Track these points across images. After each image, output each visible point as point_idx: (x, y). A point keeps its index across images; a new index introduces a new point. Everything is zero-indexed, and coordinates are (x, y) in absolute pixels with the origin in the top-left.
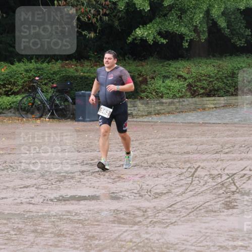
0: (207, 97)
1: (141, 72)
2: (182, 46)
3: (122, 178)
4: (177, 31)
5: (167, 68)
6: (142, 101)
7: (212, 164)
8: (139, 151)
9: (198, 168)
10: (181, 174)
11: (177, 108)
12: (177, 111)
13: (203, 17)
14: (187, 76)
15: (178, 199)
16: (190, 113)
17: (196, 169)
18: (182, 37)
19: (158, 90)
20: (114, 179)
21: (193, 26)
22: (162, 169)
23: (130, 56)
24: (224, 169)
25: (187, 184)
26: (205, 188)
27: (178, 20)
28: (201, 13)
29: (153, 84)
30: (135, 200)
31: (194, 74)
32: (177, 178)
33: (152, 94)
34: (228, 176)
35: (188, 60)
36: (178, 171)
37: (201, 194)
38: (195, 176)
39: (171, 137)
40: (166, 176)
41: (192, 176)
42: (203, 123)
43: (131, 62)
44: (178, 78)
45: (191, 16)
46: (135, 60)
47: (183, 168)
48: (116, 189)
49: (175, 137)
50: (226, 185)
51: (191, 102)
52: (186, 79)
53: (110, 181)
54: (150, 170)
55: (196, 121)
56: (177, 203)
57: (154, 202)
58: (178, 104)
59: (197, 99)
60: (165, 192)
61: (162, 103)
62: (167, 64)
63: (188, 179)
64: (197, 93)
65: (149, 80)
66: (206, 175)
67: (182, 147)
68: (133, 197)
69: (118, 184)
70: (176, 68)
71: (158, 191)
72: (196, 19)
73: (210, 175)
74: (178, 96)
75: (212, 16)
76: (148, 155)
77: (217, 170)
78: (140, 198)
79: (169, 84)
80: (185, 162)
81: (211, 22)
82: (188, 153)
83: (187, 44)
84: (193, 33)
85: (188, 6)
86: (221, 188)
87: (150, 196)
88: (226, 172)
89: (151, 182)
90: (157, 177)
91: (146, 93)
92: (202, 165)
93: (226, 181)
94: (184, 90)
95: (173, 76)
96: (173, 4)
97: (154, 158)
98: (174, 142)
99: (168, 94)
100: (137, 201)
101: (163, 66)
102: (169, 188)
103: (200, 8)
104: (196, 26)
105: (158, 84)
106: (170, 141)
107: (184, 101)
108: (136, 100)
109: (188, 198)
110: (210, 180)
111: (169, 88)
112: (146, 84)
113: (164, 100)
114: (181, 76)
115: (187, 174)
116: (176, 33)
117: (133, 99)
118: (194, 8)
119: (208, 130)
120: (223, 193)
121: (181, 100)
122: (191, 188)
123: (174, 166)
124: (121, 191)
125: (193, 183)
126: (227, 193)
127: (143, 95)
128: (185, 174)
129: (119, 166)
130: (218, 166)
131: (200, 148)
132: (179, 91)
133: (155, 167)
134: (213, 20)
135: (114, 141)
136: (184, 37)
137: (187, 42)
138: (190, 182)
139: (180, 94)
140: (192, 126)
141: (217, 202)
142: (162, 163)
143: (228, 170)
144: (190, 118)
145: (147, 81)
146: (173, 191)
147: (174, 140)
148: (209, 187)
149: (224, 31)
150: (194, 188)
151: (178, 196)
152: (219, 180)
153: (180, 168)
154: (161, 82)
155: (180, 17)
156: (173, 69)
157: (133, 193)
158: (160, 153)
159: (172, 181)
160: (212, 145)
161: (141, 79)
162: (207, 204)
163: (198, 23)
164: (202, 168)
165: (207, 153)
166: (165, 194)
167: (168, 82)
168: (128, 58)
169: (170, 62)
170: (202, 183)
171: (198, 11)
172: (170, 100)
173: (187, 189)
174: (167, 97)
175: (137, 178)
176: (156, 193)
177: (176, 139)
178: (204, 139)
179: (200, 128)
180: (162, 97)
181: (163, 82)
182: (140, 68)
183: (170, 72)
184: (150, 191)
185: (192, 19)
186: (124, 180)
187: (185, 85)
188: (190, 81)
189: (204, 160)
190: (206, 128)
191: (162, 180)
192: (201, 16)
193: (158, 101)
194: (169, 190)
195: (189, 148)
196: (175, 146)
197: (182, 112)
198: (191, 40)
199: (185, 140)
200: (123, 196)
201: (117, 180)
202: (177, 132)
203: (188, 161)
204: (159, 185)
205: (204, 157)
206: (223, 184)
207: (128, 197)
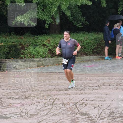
0: (61, 57)
1: (21, 42)
2: (45, 27)
3: (10, 106)
4: (41, 18)
5: (36, 40)
6: (22, 60)
7: (64, 97)
8: (20, 89)
9: (56, 99)
10: (46, 103)
11: (43, 64)
12: (43, 65)
13: (57, 10)
14: (48, 45)
15: (44, 118)
16: (51, 67)
17: (55, 100)
18: (44, 22)
19: (31, 53)
20: (5, 106)
21: (51, 15)
22: (34, 100)
23: (14, 33)
24: (71, 100)
25: (49, 109)
26: (60, 111)
27: (42, 11)
28: (55, 7)
29: (28, 49)
30: (18, 119)
31: (52, 44)
32: (43, 105)
33: (28, 55)
34: (73, 104)
35: (48, 35)
36: (44, 101)
37: (58, 115)
38: (54, 104)
39: (39, 81)
40: (36, 104)
41: (52, 104)
42: (58, 72)
43: (15, 36)
44: (43, 46)
45: (49, 10)
46: (17, 35)
47: (47, 100)
48: (6, 112)
49: (42, 81)
50: (72, 109)
51: (51, 60)
52: (47, 47)
53: (3, 107)
54: (27, 100)
55: (54, 71)
56: (43, 120)
57: (29, 120)
58: (43, 61)
59: (54, 59)
60: (36, 114)
61: (34, 61)
62: (36, 38)
63: (50, 106)
64: (54, 55)
65: (26, 47)
66: (60, 103)
67: (46, 87)
68: (17, 117)
69: (8, 109)
70: (41, 40)
71: (32, 113)
72: (52, 11)
73: (63, 103)
74: (43, 56)
75: (62, 10)
76: (26, 92)
77: (67, 100)
78: (21, 117)
79: (38, 49)
80: (48, 96)
81: (62, 13)
82: (49, 90)
83: (48, 26)
84: (51, 20)
85: (48, 3)
86: (69, 111)
87: (27, 116)
88: (72, 101)
89: (27, 108)
90: (31, 105)
91: (24, 55)
92: (58, 97)
93: (72, 107)
94: (47, 53)
95: (40, 44)
96: (39, 2)
97: (29, 93)
98: (42, 84)
99: (37, 55)
100: (19, 119)
101: (34, 39)
102: (38, 111)
103: (55, 5)
104: (53, 15)
105: (31, 49)
106: (39, 83)
107: (47, 60)
108: (18, 59)
109: (50, 117)
110: (63, 106)
111: (38, 52)
112: (24, 50)
113: (35, 59)
114: (45, 45)
115: (49, 103)
116: (41, 19)
117: (16, 58)
118: (51, 4)
119: (61, 77)
120: (70, 114)
121: (45, 59)
122: (52, 111)
123: (41, 98)
124: (10, 114)
125: (53, 108)
126: (73, 114)
127: (22, 56)
128: (48, 103)
129: (8, 99)
130: (68, 98)
131: (57, 87)
132: (44, 54)
133: (30, 99)
134: (62, 12)
135: (5, 83)
136: (46, 22)
137: (48, 24)
138: (51, 108)
139: (44, 55)
140: (52, 74)
141: (67, 119)
142: (34, 97)
143: (73, 100)
144: (50, 69)
145: (25, 48)
146: (41, 113)
147: (41, 83)
148: (62, 110)
149: (70, 18)
150: (53, 111)
151: (44, 116)
152: (68, 106)
153: (45, 99)
154: (33, 48)
155: (43, 10)
156: (40, 41)
157: (17, 114)
158: (33, 91)
159: (40, 107)
160: (64, 86)
161: (21, 46)
162: (61, 120)
163: (54, 13)
164: (58, 99)
165: (61, 90)
166: (36, 115)
167: (37, 48)
168: (13, 34)
169: (38, 37)
170: (58, 108)
171: (53, 6)
172: (39, 59)
173: (49, 112)
174: (37, 57)
175: (19, 106)
176: (31, 115)
177: (42, 82)
178: (59, 82)
179: (56, 76)
180: (34, 57)
181: (34, 48)
182: (20, 40)
183: (38, 43)
184: (27, 113)
185: (50, 11)
186: (11, 107)
187: (47, 50)
188: (50, 47)
189: (59, 95)
190: (60, 76)
191: (34, 107)
192: (55, 9)
193: (31, 60)
194: (38, 112)
195: (50, 88)
196: (42, 86)
197: (46, 66)
198: (50, 23)
199: (48, 82)
200: (11, 116)
201: (7, 107)
202: (43, 78)
203: (50, 95)
204: (33, 109)
205: (59, 92)
206: (70, 109)
207: (14, 117)
